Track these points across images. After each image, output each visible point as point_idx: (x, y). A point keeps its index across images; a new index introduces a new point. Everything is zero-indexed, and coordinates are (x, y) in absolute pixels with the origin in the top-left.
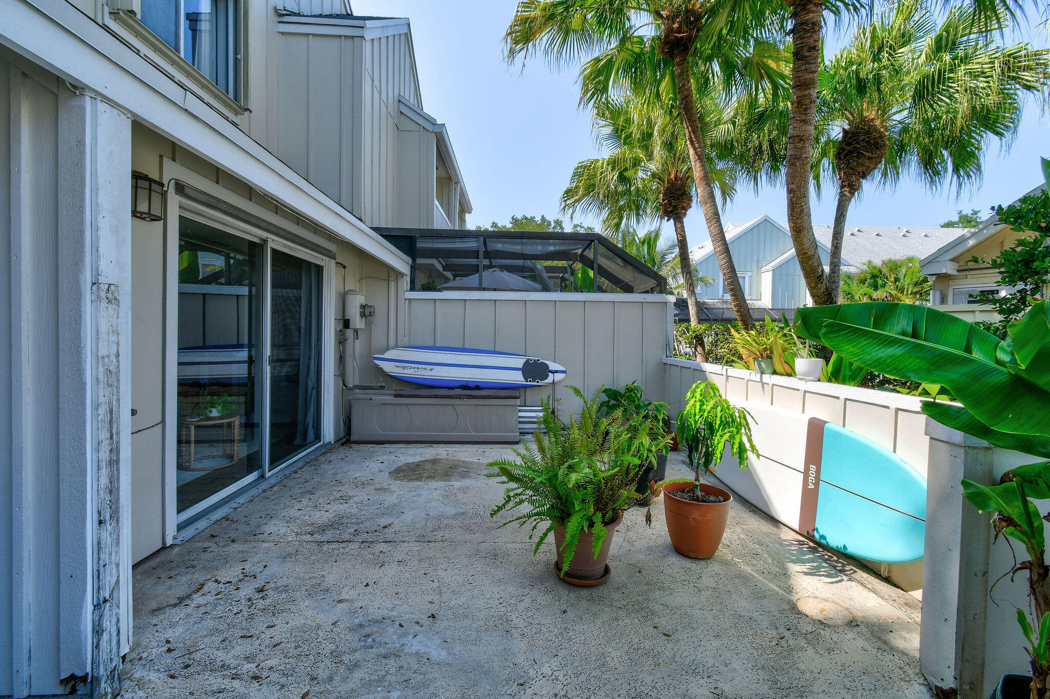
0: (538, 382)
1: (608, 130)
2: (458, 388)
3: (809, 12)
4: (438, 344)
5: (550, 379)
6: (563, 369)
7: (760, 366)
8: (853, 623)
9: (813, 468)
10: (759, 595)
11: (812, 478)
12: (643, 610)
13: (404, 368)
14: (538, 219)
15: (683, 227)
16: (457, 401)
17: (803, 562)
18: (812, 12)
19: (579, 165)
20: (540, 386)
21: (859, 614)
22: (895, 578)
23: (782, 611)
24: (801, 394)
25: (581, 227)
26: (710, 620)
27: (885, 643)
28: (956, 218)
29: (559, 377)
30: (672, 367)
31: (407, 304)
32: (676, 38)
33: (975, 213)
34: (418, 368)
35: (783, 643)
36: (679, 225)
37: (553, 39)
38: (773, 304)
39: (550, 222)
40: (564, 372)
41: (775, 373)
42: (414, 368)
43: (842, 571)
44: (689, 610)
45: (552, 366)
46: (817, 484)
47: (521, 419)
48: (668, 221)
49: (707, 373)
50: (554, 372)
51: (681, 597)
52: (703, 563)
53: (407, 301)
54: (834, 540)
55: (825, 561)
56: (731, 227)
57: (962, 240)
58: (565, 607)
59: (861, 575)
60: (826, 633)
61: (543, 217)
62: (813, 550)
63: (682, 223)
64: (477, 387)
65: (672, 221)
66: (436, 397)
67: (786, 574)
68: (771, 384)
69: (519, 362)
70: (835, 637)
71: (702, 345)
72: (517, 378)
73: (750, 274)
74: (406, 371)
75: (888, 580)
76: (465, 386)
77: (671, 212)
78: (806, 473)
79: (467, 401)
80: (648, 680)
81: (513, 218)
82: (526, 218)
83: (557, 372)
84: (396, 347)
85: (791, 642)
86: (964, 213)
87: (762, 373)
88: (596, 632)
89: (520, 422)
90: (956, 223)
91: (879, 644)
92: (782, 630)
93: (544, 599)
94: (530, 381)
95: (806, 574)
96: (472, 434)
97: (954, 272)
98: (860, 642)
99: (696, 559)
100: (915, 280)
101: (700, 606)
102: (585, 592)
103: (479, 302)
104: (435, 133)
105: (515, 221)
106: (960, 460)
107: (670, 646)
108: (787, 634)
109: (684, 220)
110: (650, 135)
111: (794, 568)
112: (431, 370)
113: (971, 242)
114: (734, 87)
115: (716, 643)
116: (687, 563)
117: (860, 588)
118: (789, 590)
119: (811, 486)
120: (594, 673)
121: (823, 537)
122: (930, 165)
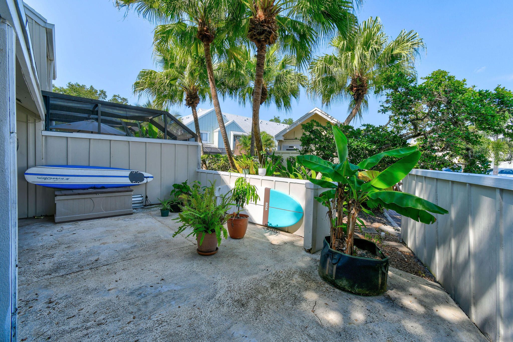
0: (138, 183)
1: (161, 58)
2: (90, 188)
3: (262, 52)
4: (70, 164)
5: (145, 181)
6: (152, 176)
7: (245, 172)
8: (285, 243)
9: (267, 203)
10: (262, 243)
11: (266, 207)
12: (234, 255)
13: (45, 179)
14: (88, 87)
15: (196, 112)
16: (95, 196)
17: (267, 233)
18: (263, 52)
19: (143, 71)
20: (139, 185)
21: (286, 241)
22: (289, 231)
23: (269, 245)
24: (260, 181)
25: (119, 97)
26: (254, 252)
27: (294, 245)
28: (273, 119)
29: (149, 180)
30: (202, 173)
31: (44, 139)
32: (205, 34)
33: (279, 117)
34: (57, 178)
35: (274, 252)
36: (194, 110)
37: (141, 7)
38: (219, 146)
39: (97, 91)
40: (152, 177)
41: (249, 174)
42: (54, 178)
43: (277, 233)
44: (247, 252)
45: (146, 174)
46: (268, 209)
47: (133, 202)
48: (189, 107)
49: (221, 175)
50: (147, 177)
51: (242, 249)
52: (242, 239)
53: (44, 137)
54: (274, 225)
55: (272, 231)
56: (201, 110)
57: (285, 130)
58: (210, 262)
59: (281, 232)
60: (281, 247)
61: (92, 86)
62: (268, 229)
63: (195, 109)
64: (103, 187)
65: (191, 108)
66: (79, 194)
67: (265, 237)
68: (249, 178)
69: (127, 173)
70: (283, 247)
71: (205, 164)
72: (127, 181)
73: (209, 132)
74: (46, 181)
75: (287, 232)
76: (94, 187)
77: (191, 104)
78: (264, 206)
79: (100, 195)
80: (248, 270)
81: (69, 84)
82: (79, 85)
83: (148, 177)
84: (35, 166)
85: (275, 251)
86: (276, 117)
87: (246, 174)
88: (226, 265)
89: (133, 204)
90: (273, 120)
91: (293, 246)
92: (272, 249)
93: (201, 262)
94: (134, 182)
95: (269, 235)
96: (104, 213)
97: (283, 140)
98: (289, 247)
99: (239, 239)
100: (265, 140)
101: (249, 250)
102: (213, 256)
103: (100, 140)
104: (46, 28)
105: (71, 86)
106: (313, 193)
107: (248, 261)
108: (273, 250)
109: (196, 108)
110: (185, 68)
111: (266, 235)
112: (68, 179)
113: (288, 131)
114: (222, 59)
115: (259, 257)
116: (238, 241)
117: (283, 235)
118: (268, 240)
119: (266, 209)
120: (233, 274)
121: (271, 224)
122: (278, 102)
